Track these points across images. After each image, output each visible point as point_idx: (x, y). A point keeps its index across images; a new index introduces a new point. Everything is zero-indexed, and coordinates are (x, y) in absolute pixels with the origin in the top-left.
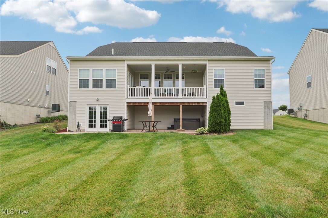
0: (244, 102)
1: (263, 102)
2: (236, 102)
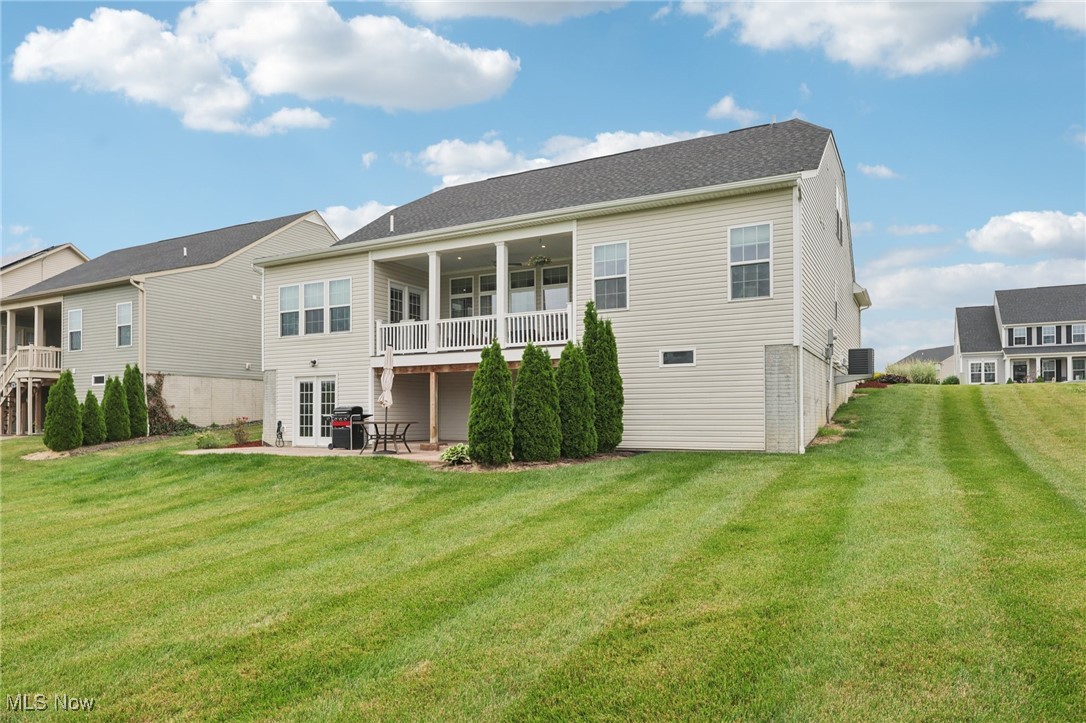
0: (691, 353)
1: (763, 348)
2: (665, 354)
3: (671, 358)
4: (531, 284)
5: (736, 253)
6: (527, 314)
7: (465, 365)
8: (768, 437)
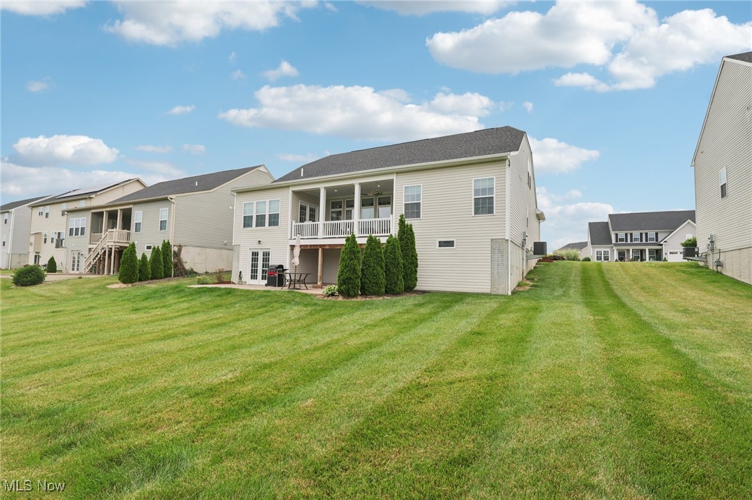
0: (453, 242)
1: (490, 240)
2: (440, 242)
3: (442, 244)
4: (372, 205)
5: (476, 192)
6: (369, 220)
7: (337, 245)
8: (492, 285)
